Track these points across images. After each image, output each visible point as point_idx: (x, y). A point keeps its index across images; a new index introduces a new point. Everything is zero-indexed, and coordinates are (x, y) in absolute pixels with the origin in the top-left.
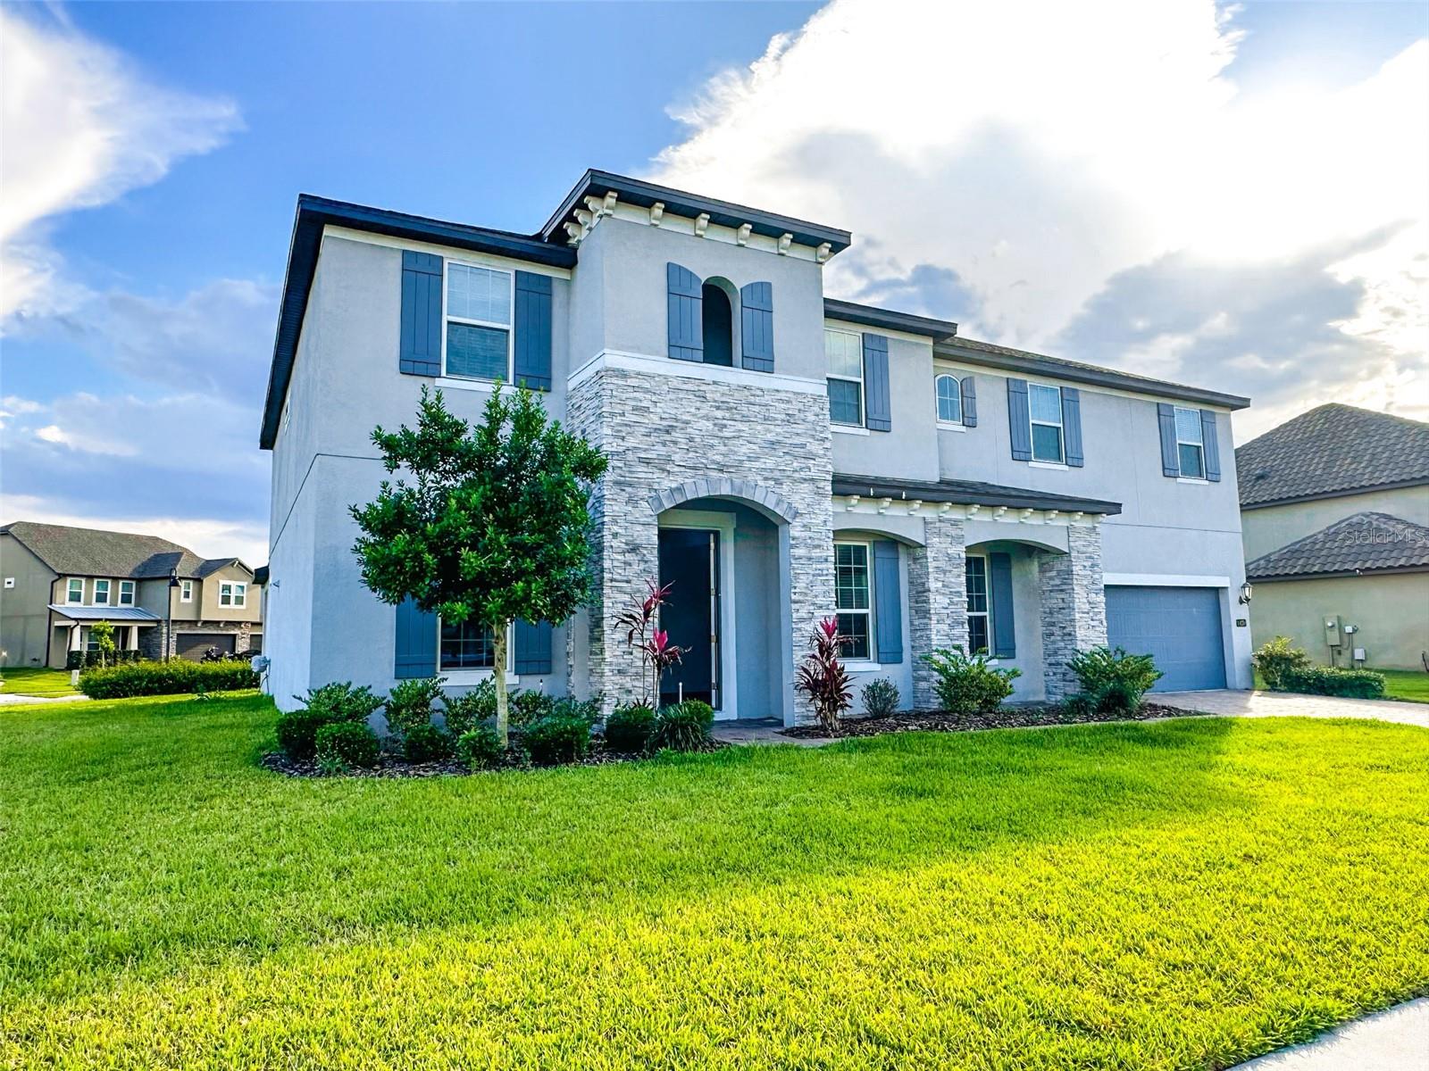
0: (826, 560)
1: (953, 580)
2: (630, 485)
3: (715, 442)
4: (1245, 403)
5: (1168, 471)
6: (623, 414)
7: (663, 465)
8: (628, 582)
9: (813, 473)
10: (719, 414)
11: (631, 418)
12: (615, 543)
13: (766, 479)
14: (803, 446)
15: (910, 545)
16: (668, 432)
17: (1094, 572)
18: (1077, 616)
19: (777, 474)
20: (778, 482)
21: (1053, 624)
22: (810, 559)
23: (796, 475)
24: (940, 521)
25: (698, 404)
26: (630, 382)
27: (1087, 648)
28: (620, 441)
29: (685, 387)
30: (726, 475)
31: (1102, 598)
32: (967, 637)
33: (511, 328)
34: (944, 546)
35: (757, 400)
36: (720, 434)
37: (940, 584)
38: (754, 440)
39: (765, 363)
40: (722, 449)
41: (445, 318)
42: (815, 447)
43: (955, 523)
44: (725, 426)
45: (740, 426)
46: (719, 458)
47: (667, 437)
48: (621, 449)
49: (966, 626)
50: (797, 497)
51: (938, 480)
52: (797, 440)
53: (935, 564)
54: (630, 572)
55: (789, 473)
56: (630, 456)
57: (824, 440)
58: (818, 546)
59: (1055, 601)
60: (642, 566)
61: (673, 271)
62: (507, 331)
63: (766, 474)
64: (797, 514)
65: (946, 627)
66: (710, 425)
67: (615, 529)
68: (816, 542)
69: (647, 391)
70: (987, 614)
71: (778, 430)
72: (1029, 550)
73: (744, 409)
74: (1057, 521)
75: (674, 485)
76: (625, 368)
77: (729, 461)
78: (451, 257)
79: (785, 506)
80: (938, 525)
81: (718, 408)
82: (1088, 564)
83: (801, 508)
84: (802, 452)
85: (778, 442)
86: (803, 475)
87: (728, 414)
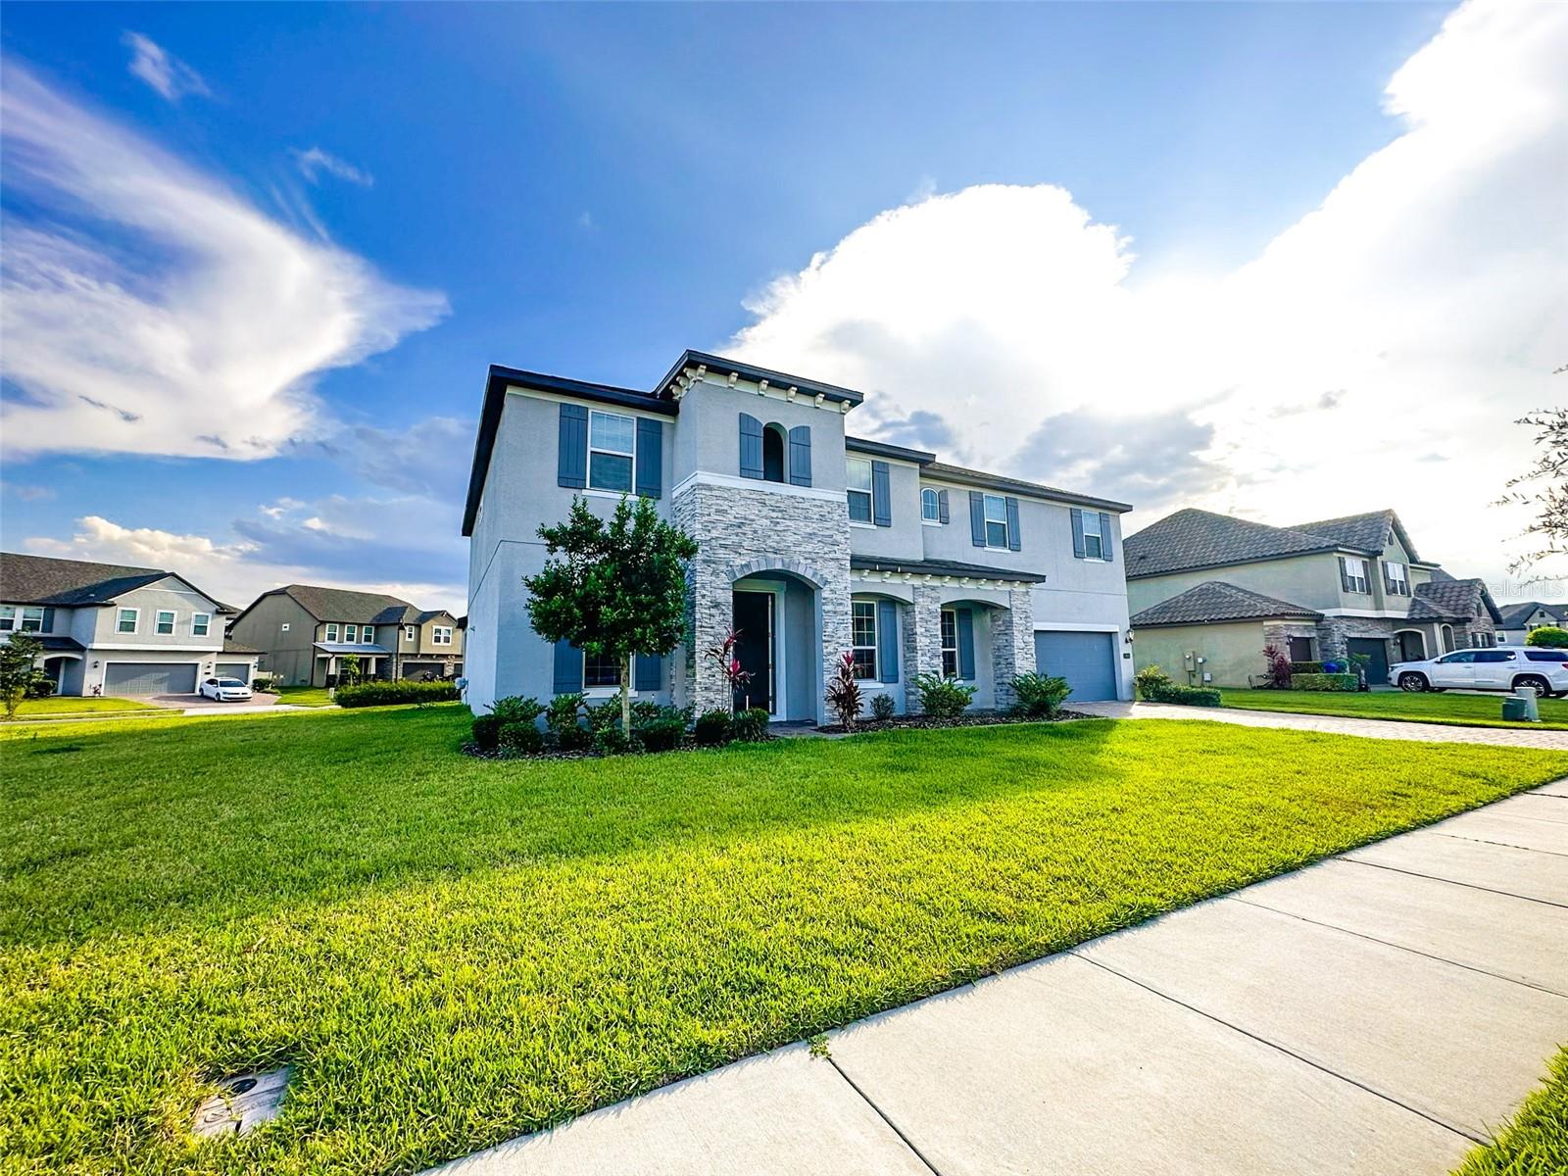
0: (846, 613)
1: (932, 627)
2: (714, 563)
3: (772, 533)
4: (1128, 509)
5: (1078, 554)
6: (709, 515)
7: (736, 549)
8: (712, 628)
9: (838, 555)
10: (774, 515)
11: (714, 517)
12: (703, 602)
13: (806, 559)
14: (831, 536)
15: (904, 603)
16: (739, 527)
17: (1027, 622)
18: (1016, 651)
19: (814, 556)
20: (814, 561)
21: (999, 657)
22: (835, 613)
23: (827, 556)
24: (923, 586)
25: (760, 508)
26: (715, 493)
27: (1022, 673)
28: (707, 533)
29: (752, 496)
30: (778, 556)
31: (1032, 639)
32: (941, 665)
33: (634, 456)
34: (926, 604)
35: (801, 506)
36: (775, 528)
37: (923, 630)
38: (798, 532)
39: (804, 479)
40: (776, 537)
41: (590, 449)
42: (839, 537)
43: (933, 588)
44: (778, 523)
45: (788, 523)
46: (774, 544)
47: (739, 530)
48: (708, 538)
49: (941, 658)
50: (827, 571)
51: (922, 559)
52: (827, 533)
53: (920, 616)
54: (713, 621)
55: (821, 555)
56: (714, 543)
57: (845, 532)
58: (841, 604)
59: (1001, 642)
60: (722, 617)
61: (744, 419)
62: (631, 458)
63: (807, 556)
64: (826, 582)
65: (928, 659)
66: (768, 522)
67: (704, 592)
68: (840, 601)
69: (726, 499)
70: (955, 649)
71: (814, 525)
72: (985, 607)
73: (791, 512)
74: (1003, 587)
75: (743, 563)
76: (711, 484)
77: (781, 546)
78: (593, 408)
79: (819, 577)
80: (922, 590)
81: (773, 511)
82: (1023, 616)
83: (829, 578)
84: (830, 540)
85: (814, 534)
86: (831, 556)
87: (780, 515)
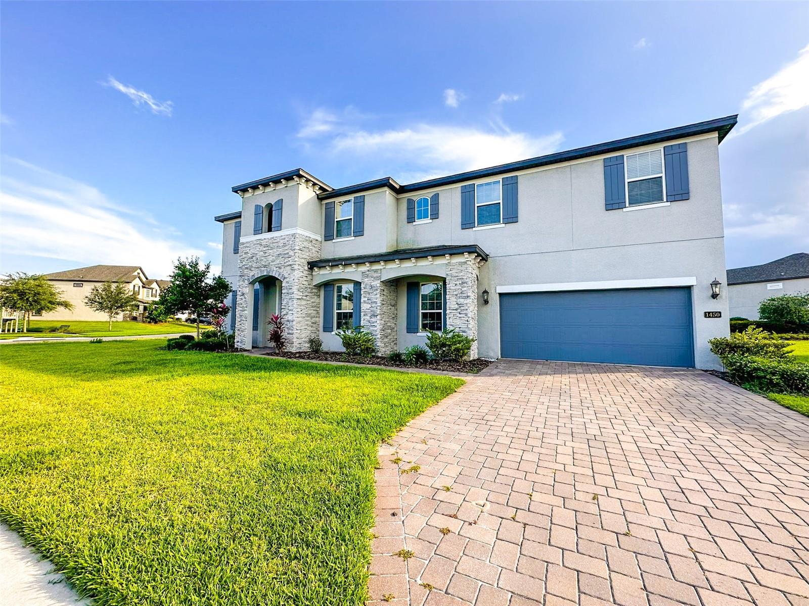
0: (293, 294)
1: (372, 297)
2: (243, 276)
3: (263, 258)
5: (611, 206)
6: (242, 255)
7: (251, 268)
8: (242, 304)
9: (290, 263)
10: (264, 249)
11: (244, 256)
12: (240, 294)
13: (277, 268)
14: (288, 253)
16: (252, 258)
19: (280, 265)
20: (280, 268)
22: (288, 293)
23: (285, 264)
24: (368, 271)
25: (259, 247)
26: (245, 245)
28: (242, 263)
29: (257, 242)
30: (266, 268)
31: (468, 301)
34: (370, 282)
35: (275, 241)
36: (265, 255)
38: (274, 255)
39: (279, 227)
40: (265, 260)
42: (291, 253)
43: (376, 271)
44: (266, 252)
45: (270, 251)
46: (264, 263)
47: (252, 260)
50: (286, 272)
52: (286, 252)
53: (365, 290)
54: (242, 302)
55: (282, 264)
56: (243, 267)
57: (294, 249)
60: (245, 300)
61: (257, 207)
63: (276, 266)
64: (285, 278)
66: (262, 253)
67: (240, 289)
68: (291, 287)
70: (442, 311)
71: (281, 249)
74: (440, 261)
75: (253, 274)
76: (244, 242)
77: (267, 264)
79: (281, 276)
80: (367, 273)
81: (265, 247)
82: (459, 283)
83: (286, 275)
84: (287, 256)
85: (280, 254)
86: (287, 264)
87: (267, 248)
